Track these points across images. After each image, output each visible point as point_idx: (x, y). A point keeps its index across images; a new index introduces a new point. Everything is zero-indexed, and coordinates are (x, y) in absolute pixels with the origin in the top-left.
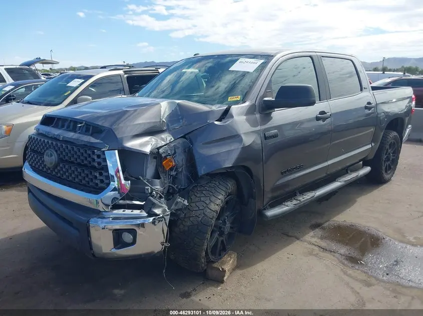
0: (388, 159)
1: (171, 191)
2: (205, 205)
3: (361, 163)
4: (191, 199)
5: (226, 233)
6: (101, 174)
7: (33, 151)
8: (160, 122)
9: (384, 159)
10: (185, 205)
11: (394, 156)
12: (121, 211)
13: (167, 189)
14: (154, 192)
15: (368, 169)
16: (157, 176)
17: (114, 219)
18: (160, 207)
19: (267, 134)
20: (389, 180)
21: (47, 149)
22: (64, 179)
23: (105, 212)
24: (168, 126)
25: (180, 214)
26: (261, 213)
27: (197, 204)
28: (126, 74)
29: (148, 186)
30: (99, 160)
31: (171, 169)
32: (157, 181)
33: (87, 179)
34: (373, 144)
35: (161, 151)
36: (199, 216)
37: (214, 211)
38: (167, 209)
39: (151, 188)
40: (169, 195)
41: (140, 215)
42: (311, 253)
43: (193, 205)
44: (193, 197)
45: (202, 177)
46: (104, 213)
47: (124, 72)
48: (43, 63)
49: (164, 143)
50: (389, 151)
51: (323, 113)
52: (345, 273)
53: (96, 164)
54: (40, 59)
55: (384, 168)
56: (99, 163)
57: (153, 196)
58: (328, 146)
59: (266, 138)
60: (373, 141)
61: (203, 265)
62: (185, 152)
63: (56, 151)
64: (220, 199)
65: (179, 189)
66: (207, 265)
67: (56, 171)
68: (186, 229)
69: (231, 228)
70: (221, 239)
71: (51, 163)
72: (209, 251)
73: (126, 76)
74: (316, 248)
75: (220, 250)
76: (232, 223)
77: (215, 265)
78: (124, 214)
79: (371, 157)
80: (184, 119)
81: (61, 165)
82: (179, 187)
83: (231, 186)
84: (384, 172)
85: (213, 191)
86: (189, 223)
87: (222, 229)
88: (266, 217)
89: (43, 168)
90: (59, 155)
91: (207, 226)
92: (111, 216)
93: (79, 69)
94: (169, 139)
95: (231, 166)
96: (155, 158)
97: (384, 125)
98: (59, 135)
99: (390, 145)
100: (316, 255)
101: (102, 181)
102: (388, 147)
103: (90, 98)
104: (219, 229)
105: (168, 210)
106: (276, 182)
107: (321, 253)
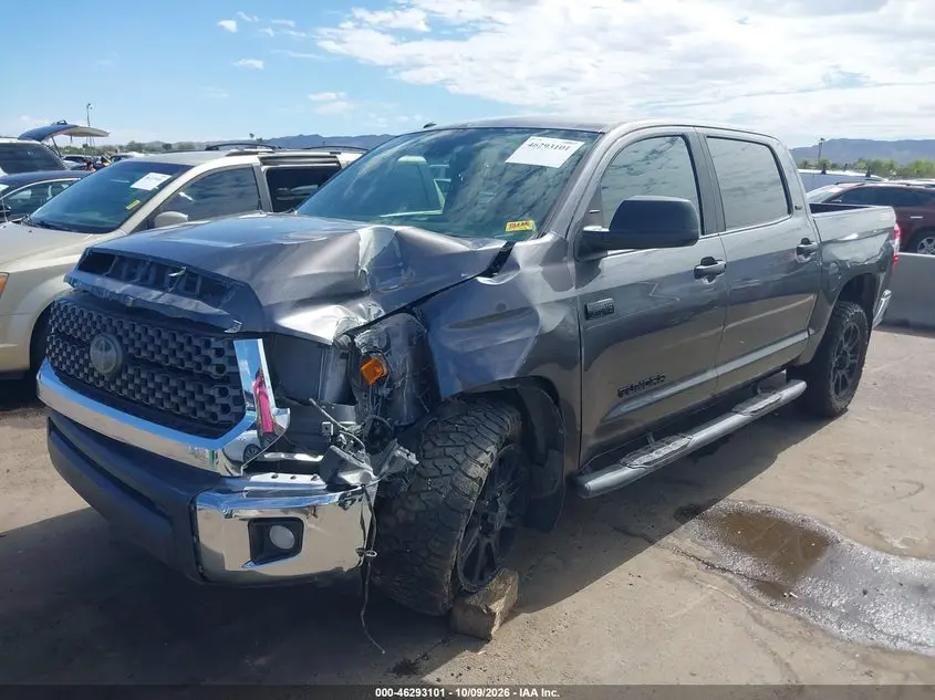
0: (841, 365)
1: (378, 431)
2: (454, 465)
3: (784, 372)
4: (424, 451)
5: (498, 527)
6: (224, 393)
7: (63, 336)
8: (356, 272)
9: (834, 366)
10: (411, 464)
11: (855, 358)
12: (267, 477)
13: (369, 427)
14: (341, 435)
15: (799, 387)
16: (347, 397)
17: (252, 494)
18: (356, 468)
19: (591, 306)
20: (844, 410)
21: (98, 332)
22: (136, 402)
23: (232, 477)
24: (372, 282)
25: (400, 485)
26: (574, 483)
27: (437, 462)
28: (264, 164)
29: (329, 420)
30: (220, 361)
31: (380, 382)
32: (350, 409)
33: (191, 404)
34: (812, 332)
35: (358, 340)
36: (442, 490)
37: (474, 479)
38: (372, 474)
39: (335, 424)
40: (375, 442)
41: (311, 485)
42: (680, 575)
43: (428, 464)
44: (428, 446)
45: (447, 402)
46: (228, 481)
47: (262, 159)
48: (71, 135)
49: (362, 321)
50: (845, 346)
51: (709, 261)
52: (757, 620)
53: (212, 370)
54: (65, 123)
55: (832, 384)
56: (221, 369)
57: (339, 445)
58: (717, 334)
59: (588, 315)
60: (812, 324)
61: (446, 600)
62: (411, 344)
63: (120, 339)
64: (487, 453)
65: (396, 428)
66: (454, 600)
67: (118, 383)
68: (412, 518)
69: (508, 517)
70: (486, 541)
71: (107, 365)
72: (460, 568)
73: (264, 168)
74: (692, 563)
75: (481, 568)
76: (510, 507)
77: (472, 601)
78: (276, 485)
79: (806, 360)
80: (410, 270)
81: (130, 371)
82: (396, 423)
83: (510, 423)
84: (832, 392)
85: (475, 434)
86: (417, 506)
87: (489, 520)
88: (587, 491)
89: (87, 376)
90: (125, 348)
91: (459, 512)
92: (246, 489)
93: (151, 149)
94: (374, 311)
95: (512, 376)
96: (344, 356)
97: (836, 290)
98: (124, 296)
99: (847, 335)
100: (690, 579)
101: (226, 409)
102: (842, 338)
103: (186, 216)
104: (482, 518)
105: (373, 476)
106: (609, 413)
107: (700, 572)
